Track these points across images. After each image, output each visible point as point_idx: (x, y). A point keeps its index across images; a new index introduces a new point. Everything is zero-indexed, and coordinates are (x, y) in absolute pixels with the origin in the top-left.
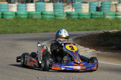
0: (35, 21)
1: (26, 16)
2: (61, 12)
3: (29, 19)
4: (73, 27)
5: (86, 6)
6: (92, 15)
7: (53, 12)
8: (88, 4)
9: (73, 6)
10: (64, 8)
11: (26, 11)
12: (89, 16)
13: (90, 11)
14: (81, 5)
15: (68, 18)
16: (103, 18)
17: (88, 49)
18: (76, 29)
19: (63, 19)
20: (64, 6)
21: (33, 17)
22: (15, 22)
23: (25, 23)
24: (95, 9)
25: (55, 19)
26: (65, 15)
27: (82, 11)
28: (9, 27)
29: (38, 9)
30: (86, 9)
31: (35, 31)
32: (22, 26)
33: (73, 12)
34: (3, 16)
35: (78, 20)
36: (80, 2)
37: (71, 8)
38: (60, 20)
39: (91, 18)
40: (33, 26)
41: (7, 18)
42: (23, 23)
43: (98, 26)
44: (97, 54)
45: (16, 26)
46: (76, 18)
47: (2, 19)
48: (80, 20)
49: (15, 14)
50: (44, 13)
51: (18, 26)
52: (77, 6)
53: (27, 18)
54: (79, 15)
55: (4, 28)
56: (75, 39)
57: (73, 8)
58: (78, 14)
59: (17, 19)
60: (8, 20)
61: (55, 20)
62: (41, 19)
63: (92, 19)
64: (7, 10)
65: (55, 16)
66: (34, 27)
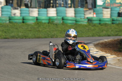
0: (56, 26)
1: (47, 21)
2: (82, 18)
3: (50, 24)
4: (94, 32)
5: (107, 12)
6: (113, 20)
7: (74, 17)
8: (109, 10)
9: (94, 11)
10: (85, 13)
11: (47, 16)
12: (110, 21)
13: (111, 16)
14: (103, 11)
15: (89, 23)
17: (109, 55)
18: (97, 35)
19: (84, 25)
20: (85, 11)
21: (54, 22)
22: (36, 27)
23: (45, 28)
24: (117, 15)
25: (76, 24)
26: (86, 21)
27: (103, 16)
28: (30, 32)
29: (59, 14)
30: (108, 14)
31: (56, 37)
32: (43, 31)
33: (94, 17)
34: (24, 21)
35: (99, 25)
36: (101, 8)
37: (92, 13)
38: (81, 25)
39: (113, 23)
40: (53, 31)
41: (28, 23)
42: (44, 28)
43: (119, 31)
44: (119, 60)
45: (37, 31)
46: (97, 24)
47: (23, 24)
48: (101, 25)
49: (36, 19)
50: (65, 18)
51: (39, 31)
52: (99, 11)
53: (49, 23)
54: (100, 21)
55: (25, 33)
56: (96, 44)
57: (95, 13)
58: (99, 19)
59: (38, 24)
60: (28, 25)
61: (75, 26)
62: (61, 24)
63: (113, 25)
64: (28, 15)
65: (76, 21)
66: (55, 33)
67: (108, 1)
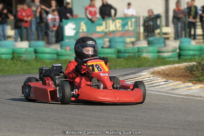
0: (25, 63)
1: (10, 56)
3: (15, 61)
6: (119, 52)
12: (115, 54)
16: (139, 57)
21: (21, 57)
25: (57, 60)
39: (118, 57)
50: (40, 50)
53: (12, 59)
65: (58, 55)
67: (83, 30)
